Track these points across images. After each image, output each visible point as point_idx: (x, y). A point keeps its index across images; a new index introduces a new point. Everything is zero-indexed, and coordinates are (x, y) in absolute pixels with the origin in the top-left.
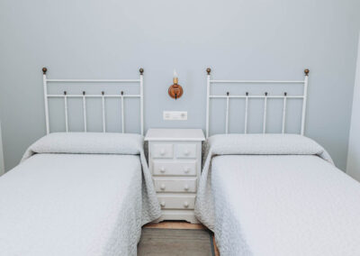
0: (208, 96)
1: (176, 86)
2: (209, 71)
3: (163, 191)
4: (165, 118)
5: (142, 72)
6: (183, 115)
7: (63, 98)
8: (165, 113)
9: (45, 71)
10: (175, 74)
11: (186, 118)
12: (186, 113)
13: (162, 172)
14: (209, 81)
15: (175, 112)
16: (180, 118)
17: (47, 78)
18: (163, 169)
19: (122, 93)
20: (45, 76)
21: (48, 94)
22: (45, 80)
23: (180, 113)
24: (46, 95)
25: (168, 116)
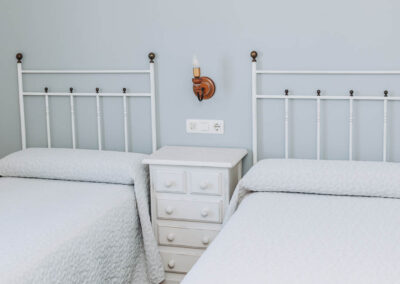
0: (255, 96)
1: (198, 80)
2: (254, 56)
3: (170, 244)
4: (189, 130)
5: (152, 57)
6: (217, 126)
7: (44, 96)
8: (189, 121)
9: (19, 57)
10: (196, 63)
11: (221, 131)
12: (221, 123)
13: (169, 213)
14: (255, 71)
15: (203, 121)
16: (212, 131)
17: (23, 69)
18: (169, 209)
19: (124, 90)
20: (19, 65)
21: (24, 91)
22: (20, 71)
23: (212, 123)
24: (21, 93)
25: (193, 126)
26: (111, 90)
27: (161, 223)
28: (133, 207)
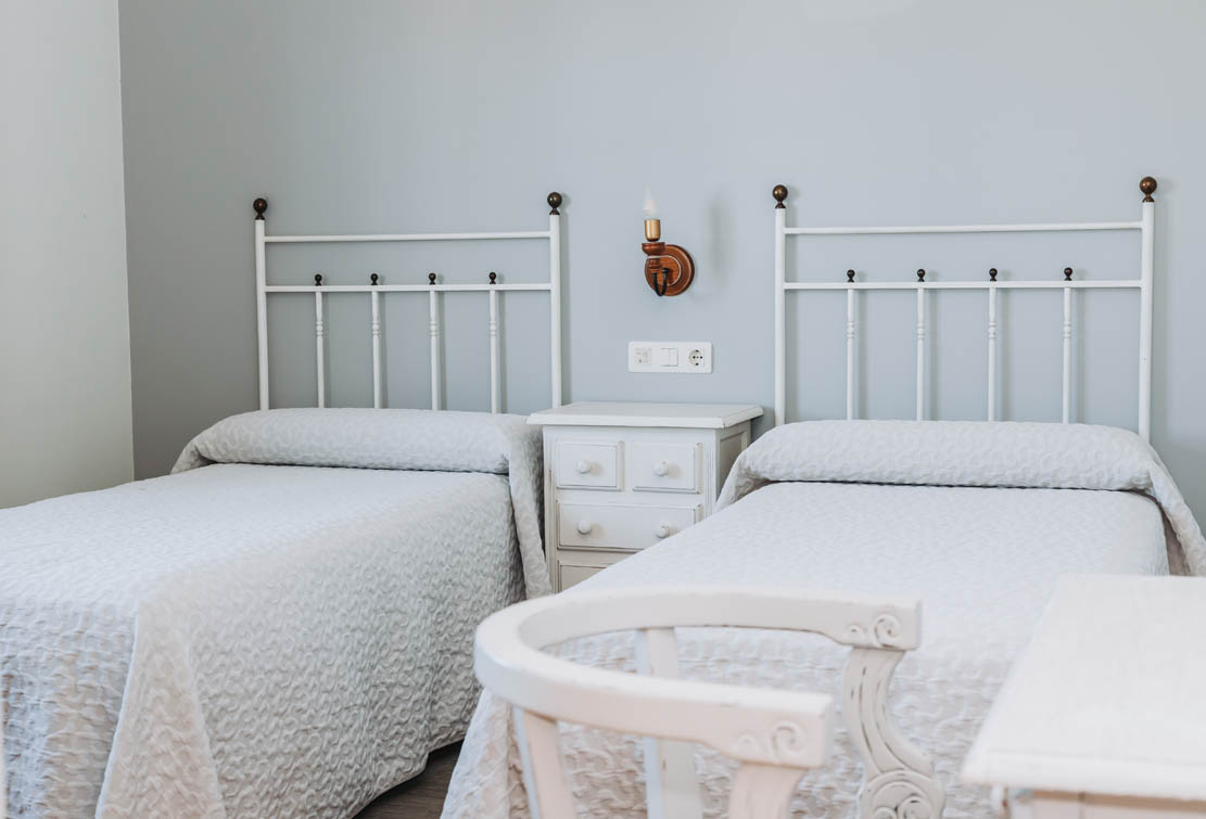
0: (780, 285)
1: (655, 248)
2: (781, 195)
4: (633, 366)
5: (555, 202)
6: (695, 355)
7: (313, 294)
8: (633, 346)
9: (261, 208)
10: (650, 208)
11: (705, 366)
12: (705, 348)
13: (583, 535)
14: (780, 230)
16: (686, 366)
17: (267, 232)
18: (584, 525)
19: (493, 277)
20: (260, 224)
21: (268, 284)
22: (261, 239)
23: (686, 348)
24: (262, 288)
25: (644, 357)
26: (463, 278)
27: (565, 559)
28: (505, 516)
